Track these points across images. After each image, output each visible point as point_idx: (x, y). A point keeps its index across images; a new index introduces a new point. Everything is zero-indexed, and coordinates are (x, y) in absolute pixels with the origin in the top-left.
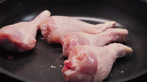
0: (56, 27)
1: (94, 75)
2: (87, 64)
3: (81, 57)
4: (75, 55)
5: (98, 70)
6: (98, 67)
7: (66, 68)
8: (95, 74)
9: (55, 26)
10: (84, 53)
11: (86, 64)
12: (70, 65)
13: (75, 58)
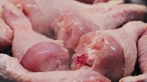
0: (37, 8)
1: (123, 69)
2: (109, 53)
3: (98, 45)
4: (88, 44)
5: (126, 60)
6: (126, 56)
7: (78, 64)
8: (124, 67)
9: (35, 6)
10: (101, 39)
11: (106, 54)
12: (83, 59)
13: (89, 47)
